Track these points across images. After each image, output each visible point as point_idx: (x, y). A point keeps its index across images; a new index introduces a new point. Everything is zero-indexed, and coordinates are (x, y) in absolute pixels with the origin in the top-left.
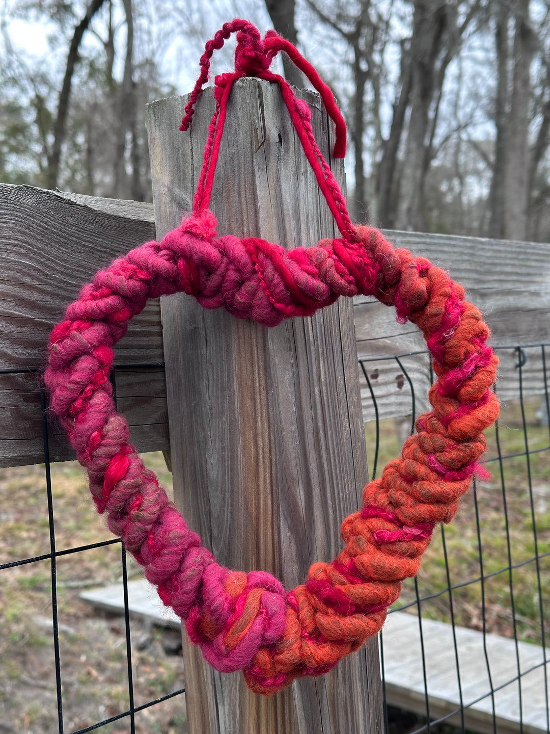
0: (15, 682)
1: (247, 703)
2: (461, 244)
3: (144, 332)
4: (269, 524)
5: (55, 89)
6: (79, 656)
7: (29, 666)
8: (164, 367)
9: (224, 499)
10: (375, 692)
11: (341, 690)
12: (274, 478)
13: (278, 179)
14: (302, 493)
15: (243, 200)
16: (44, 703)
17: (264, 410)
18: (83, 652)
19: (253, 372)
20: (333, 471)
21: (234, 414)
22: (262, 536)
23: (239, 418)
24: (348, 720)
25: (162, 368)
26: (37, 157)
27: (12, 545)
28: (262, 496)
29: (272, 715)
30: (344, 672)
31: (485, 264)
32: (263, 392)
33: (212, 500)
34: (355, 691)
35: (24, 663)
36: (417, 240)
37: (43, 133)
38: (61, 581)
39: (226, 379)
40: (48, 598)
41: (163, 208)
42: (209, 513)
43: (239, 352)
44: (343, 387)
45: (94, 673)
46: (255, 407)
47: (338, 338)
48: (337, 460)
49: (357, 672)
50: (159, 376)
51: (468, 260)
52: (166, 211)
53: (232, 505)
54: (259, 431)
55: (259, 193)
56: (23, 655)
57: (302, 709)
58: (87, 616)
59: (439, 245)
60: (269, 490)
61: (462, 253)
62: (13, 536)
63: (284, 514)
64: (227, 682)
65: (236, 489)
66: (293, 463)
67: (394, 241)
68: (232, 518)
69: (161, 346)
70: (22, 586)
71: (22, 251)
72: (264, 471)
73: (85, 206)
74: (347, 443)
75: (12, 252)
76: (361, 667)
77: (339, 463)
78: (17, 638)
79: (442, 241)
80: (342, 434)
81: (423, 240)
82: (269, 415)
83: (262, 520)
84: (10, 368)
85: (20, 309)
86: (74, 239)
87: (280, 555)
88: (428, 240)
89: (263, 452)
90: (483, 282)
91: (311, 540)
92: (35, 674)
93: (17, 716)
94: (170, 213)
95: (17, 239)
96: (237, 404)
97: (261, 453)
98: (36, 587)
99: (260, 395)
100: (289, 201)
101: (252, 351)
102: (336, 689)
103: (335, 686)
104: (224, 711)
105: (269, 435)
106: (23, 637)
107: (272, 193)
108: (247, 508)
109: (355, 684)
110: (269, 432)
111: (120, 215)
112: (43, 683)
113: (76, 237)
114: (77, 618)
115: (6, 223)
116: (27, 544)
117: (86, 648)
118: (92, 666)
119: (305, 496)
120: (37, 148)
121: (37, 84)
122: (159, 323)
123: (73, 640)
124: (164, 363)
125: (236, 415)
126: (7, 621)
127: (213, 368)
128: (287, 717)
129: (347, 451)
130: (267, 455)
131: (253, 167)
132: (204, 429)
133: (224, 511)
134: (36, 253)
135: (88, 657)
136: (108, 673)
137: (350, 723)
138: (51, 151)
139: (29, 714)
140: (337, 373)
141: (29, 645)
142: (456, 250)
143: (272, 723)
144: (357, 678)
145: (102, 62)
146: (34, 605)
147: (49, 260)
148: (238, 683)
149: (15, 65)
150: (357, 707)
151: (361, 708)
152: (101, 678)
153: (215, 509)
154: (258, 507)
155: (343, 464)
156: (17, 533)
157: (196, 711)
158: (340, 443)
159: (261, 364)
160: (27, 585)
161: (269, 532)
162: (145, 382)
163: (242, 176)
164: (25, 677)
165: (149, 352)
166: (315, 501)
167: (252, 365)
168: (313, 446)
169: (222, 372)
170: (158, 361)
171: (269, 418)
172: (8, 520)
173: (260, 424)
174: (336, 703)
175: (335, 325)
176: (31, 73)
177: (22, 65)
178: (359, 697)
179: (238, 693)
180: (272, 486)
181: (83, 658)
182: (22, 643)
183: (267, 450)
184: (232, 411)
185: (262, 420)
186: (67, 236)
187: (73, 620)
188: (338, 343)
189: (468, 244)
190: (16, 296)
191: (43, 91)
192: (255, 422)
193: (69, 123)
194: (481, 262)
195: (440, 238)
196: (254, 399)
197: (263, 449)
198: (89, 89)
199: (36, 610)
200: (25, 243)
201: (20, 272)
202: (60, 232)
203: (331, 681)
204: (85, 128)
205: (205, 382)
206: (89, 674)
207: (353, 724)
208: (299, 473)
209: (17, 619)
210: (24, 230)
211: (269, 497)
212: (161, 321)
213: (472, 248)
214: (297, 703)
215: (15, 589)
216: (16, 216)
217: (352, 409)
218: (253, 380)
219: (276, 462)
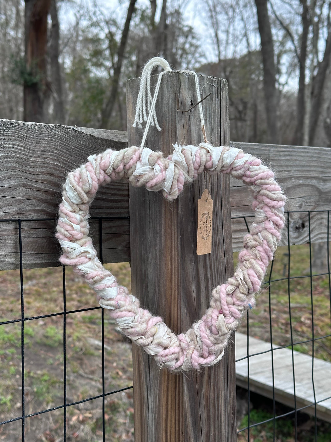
0: (75, 374)
1: (162, 396)
2: (312, 151)
3: (119, 200)
4: (176, 305)
5: (120, 29)
6: (113, 363)
7: (84, 367)
8: (129, 218)
9: (155, 290)
10: (232, 397)
11: (212, 394)
12: (179, 282)
13: (189, 124)
14: (195, 290)
15: (170, 135)
16: (91, 388)
17: (176, 246)
18: (115, 361)
19: (171, 226)
20: (214, 279)
21: (162, 246)
22: (172, 311)
23: (164, 248)
24: (215, 410)
25: (128, 218)
26: (108, 69)
27: (81, 296)
28: (173, 290)
29: (174, 403)
30: (214, 385)
31: (327, 162)
32: (176, 236)
33: (149, 290)
34: (221, 395)
35: (81, 364)
36: (284, 149)
37: (112, 55)
38: (106, 319)
39: (158, 228)
40: (98, 328)
41: (132, 135)
42: (148, 297)
43: (165, 215)
44: (221, 234)
45: (120, 373)
46: (172, 243)
47: (220, 208)
48: (216, 274)
49: (222, 385)
50: (126, 223)
51: (316, 161)
52: (133, 137)
53: (159, 294)
54: (173, 256)
55: (178, 132)
56: (81, 359)
57: (189, 402)
58: (119, 341)
59: (298, 152)
60: (176, 287)
61: (312, 157)
62: (81, 291)
63: (184, 300)
64: (153, 385)
65: (161, 286)
66: (190, 274)
67: (269, 150)
68: (159, 300)
69: (128, 207)
70: (84, 320)
71: (56, 158)
72: (175, 277)
73: (90, 135)
74: (222, 264)
75: (50, 159)
76: (224, 383)
77: (217, 275)
78: (78, 350)
79: (299, 150)
80: (220, 259)
81: (288, 149)
82: (178, 248)
83: (172, 303)
84: (47, 218)
85: (53, 188)
86: (83, 152)
87: (181, 321)
88: (291, 150)
89: (175, 267)
90: (325, 173)
91: (199, 314)
92: (87, 371)
93: (76, 394)
94: (135, 138)
95: (53, 152)
96: (163, 241)
97: (173, 268)
98: (92, 321)
99: (174, 237)
100: (195, 136)
101: (171, 214)
102: (209, 393)
103: (209, 391)
104: (151, 399)
105: (178, 259)
106: (81, 349)
107: (186, 132)
108: (166, 296)
109: (220, 391)
110: (178, 257)
111: (109, 139)
112: (91, 376)
113: (84, 151)
114: (113, 341)
115: (48, 144)
116: (89, 297)
117: (117, 359)
118: (119, 369)
119: (196, 293)
120: (108, 64)
121: (110, 26)
122: (128, 195)
123: (110, 354)
124: (129, 216)
125: (163, 247)
126: (73, 340)
127: (152, 221)
128: (181, 405)
129: (223, 269)
130: (177, 269)
131: (175, 118)
132: (147, 253)
133: (155, 296)
134: (63, 159)
135: (117, 364)
136: (128, 374)
137: (216, 412)
138: (116, 66)
139: (82, 393)
140: (219, 227)
141: (85, 354)
142: (308, 155)
143: (173, 407)
144: (222, 388)
145: (149, 12)
146: (90, 332)
147: (69, 163)
148: (158, 386)
149: (98, 13)
150: (221, 403)
151: (223, 404)
152: (124, 377)
153: (151, 295)
154: (171, 296)
155: (219, 276)
156: (83, 289)
157: (138, 398)
158: (218, 264)
159: (176, 221)
160: (87, 320)
161: (176, 309)
162: (118, 226)
163: (170, 122)
164: (81, 372)
165: (122, 210)
166: (202, 294)
167: (171, 221)
168: (202, 266)
169: (157, 224)
170: (126, 215)
171: (178, 250)
172: (79, 282)
173: (173, 252)
174: (209, 400)
175: (218, 202)
176: (107, 19)
177: (102, 14)
178: (222, 399)
179: (158, 391)
180: (178, 286)
181: (115, 364)
182: (80, 353)
183: (176, 267)
184: (161, 245)
185: (174, 251)
186: (79, 150)
187: (111, 342)
188: (220, 211)
189: (317, 151)
190: (51, 181)
191: (113, 29)
192: (172, 251)
193: (128, 49)
194: (325, 161)
195: (299, 148)
196: (171, 239)
197: (175, 265)
198: (140, 29)
199: (91, 335)
200: (57, 154)
201: (54, 169)
202: (76, 149)
203: (206, 389)
204: (136, 52)
205: (148, 228)
206: (117, 373)
207: (218, 413)
208: (194, 279)
209: (79, 339)
210: (57, 147)
211: (177, 291)
212: (128, 194)
213: (319, 153)
214: (186, 398)
215: (81, 322)
216: (53, 140)
217: (226, 247)
218: (171, 229)
219: (180, 273)
